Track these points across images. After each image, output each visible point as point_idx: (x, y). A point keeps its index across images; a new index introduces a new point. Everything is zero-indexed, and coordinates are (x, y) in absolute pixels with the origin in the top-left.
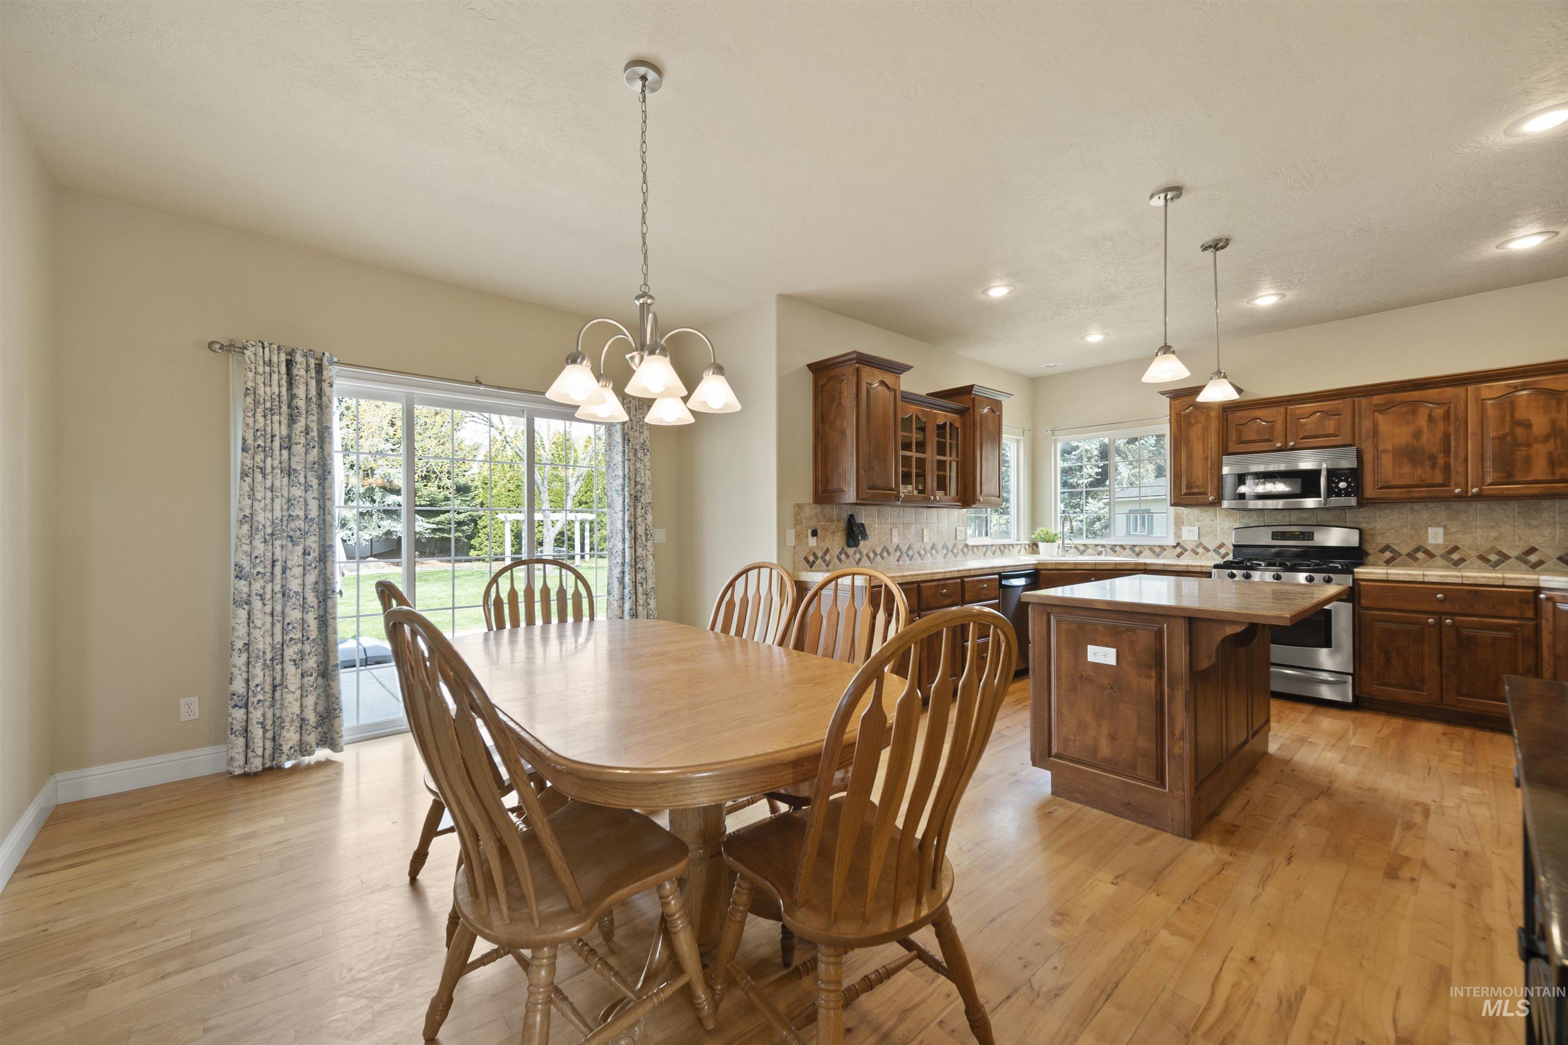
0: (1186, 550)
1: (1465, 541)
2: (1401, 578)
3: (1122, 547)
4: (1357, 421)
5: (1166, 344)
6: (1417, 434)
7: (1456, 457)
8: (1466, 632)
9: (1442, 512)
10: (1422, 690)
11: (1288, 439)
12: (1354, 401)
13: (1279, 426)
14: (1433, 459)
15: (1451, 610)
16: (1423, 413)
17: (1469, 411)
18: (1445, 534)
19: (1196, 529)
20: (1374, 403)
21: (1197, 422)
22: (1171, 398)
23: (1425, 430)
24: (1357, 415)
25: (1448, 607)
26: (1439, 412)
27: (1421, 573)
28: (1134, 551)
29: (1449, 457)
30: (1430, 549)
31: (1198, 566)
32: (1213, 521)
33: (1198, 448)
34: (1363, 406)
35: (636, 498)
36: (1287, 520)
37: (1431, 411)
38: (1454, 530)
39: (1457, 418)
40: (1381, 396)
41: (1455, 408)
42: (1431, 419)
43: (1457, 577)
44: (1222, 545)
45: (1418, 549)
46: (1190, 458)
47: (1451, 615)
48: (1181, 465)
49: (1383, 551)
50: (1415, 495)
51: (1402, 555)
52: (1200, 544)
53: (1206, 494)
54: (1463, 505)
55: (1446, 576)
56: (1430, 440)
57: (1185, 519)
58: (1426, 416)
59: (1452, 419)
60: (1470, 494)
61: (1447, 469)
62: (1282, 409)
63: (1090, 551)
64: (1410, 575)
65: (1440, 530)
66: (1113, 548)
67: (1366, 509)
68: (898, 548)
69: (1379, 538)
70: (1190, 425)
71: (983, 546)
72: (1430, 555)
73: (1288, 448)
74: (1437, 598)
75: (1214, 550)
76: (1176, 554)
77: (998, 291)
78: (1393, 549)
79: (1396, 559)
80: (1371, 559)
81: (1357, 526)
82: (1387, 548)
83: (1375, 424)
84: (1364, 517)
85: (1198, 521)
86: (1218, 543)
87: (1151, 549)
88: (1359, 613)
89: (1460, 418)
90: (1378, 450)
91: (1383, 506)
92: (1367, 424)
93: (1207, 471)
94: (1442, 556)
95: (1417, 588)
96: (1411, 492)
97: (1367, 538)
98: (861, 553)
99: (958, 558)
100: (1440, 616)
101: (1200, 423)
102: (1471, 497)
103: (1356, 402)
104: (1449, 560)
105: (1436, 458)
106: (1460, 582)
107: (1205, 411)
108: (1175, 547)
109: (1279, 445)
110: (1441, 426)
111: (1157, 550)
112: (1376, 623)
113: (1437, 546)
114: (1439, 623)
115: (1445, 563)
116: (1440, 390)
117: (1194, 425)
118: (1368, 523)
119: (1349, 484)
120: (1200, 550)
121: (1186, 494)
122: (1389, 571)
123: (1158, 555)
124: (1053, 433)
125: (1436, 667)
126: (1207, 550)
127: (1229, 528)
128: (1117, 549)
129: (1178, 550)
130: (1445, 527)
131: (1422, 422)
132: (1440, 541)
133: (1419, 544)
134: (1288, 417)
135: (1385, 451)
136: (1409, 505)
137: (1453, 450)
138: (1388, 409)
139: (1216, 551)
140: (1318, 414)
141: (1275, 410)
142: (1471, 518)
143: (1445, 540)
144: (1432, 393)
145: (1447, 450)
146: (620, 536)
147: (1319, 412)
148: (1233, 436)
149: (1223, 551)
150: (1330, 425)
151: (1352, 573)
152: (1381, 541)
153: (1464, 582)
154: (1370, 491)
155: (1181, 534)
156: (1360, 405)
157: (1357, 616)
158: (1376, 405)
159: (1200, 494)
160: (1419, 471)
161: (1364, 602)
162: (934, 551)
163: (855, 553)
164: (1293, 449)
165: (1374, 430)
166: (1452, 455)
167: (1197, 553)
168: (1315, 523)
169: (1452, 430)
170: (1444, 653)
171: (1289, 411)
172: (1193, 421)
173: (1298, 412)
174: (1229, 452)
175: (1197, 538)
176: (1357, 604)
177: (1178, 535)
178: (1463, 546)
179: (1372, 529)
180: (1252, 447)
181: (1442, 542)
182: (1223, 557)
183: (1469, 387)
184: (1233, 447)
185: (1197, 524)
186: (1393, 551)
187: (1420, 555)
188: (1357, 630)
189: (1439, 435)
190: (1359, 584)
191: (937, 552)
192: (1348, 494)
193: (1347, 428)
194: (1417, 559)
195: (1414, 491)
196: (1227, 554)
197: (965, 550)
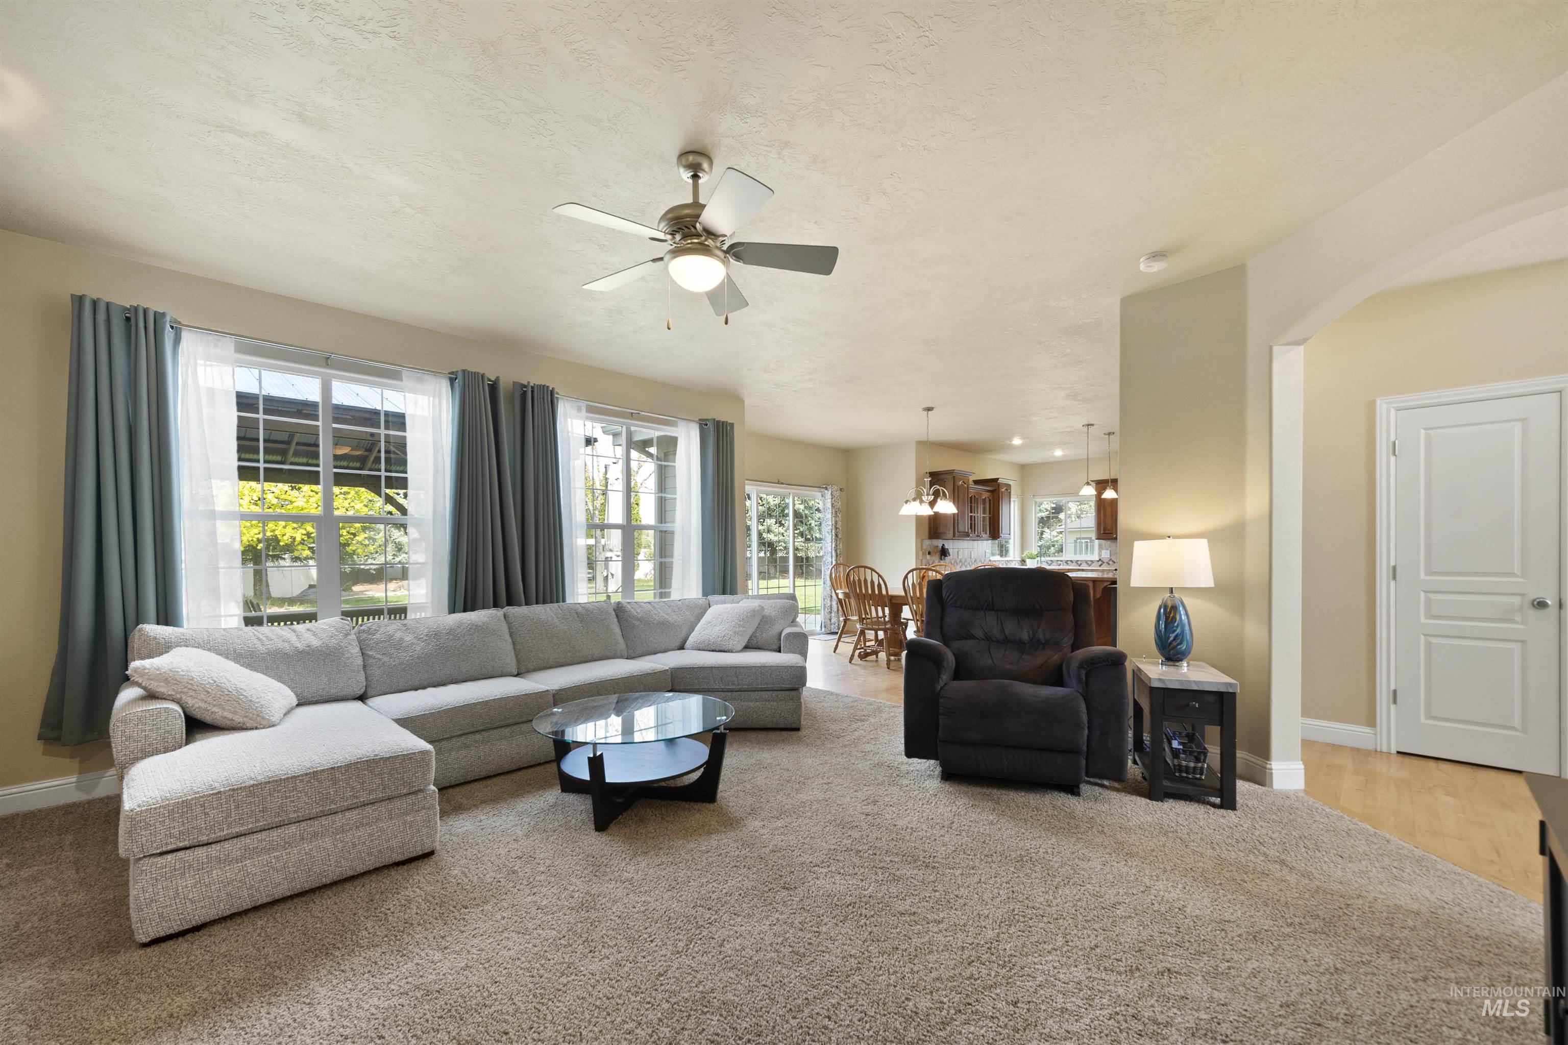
0: (1104, 562)
3: (1071, 561)
35: (836, 536)
46: (1105, 515)
48: (1101, 519)
57: (1103, 546)
63: (1054, 563)
66: (1067, 562)
77: (1017, 441)
85: (1109, 547)
87: (1086, 562)
108: (1098, 561)
111: (1090, 563)
120: (1111, 562)
121: (1102, 533)
123: (1090, 566)
129: (1100, 563)
146: (830, 554)
167: (1109, 564)
177: (1100, 555)
185: (1109, 549)
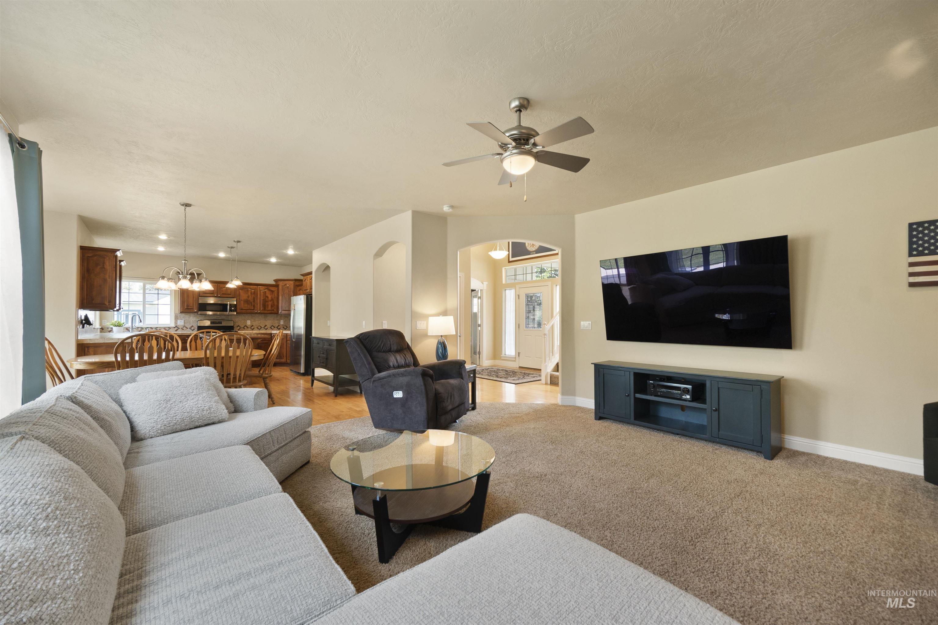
0: (179, 328)
1: (254, 324)
4: (235, 291)
6: (248, 297)
7: (256, 304)
8: (260, 345)
9: (251, 317)
11: (218, 294)
13: (216, 289)
14: (251, 303)
17: (258, 292)
18: (251, 322)
19: (183, 321)
23: (250, 296)
26: (253, 292)
29: (254, 303)
32: (189, 318)
37: (251, 291)
38: (253, 321)
41: (256, 291)
45: (245, 326)
46: (188, 296)
49: (237, 327)
50: (247, 312)
51: (242, 328)
53: (194, 309)
54: (255, 315)
56: (251, 299)
57: (179, 317)
59: (255, 294)
61: (254, 306)
62: (216, 285)
72: (248, 327)
73: (218, 296)
75: (190, 328)
76: (175, 330)
80: (235, 329)
81: (232, 320)
82: (239, 326)
83: (240, 293)
85: (184, 318)
86: (191, 326)
89: (257, 294)
90: (240, 300)
91: (240, 315)
92: (238, 293)
93: (194, 302)
97: (235, 323)
102: (257, 313)
108: (174, 327)
109: (215, 295)
110: (253, 295)
113: (249, 325)
115: (250, 329)
116: (253, 286)
119: (234, 309)
120: (184, 328)
121: (186, 309)
126: (187, 328)
127: (197, 321)
130: (251, 320)
131: (250, 294)
134: (218, 287)
135: (242, 300)
136: (245, 315)
138: (243, 289)
140: (226, 287)
142: (256, 318)
143: (251, 324)
145: (254, 301)
149: (193, 328)
150: (229, 291)
152: (237, 324)
154: (238, 311)
155: (179, 323)
159: (191, 309)
160: (249, 306)
164: (220, 297)
167: (183, 329)
168: (221, 319)
169: (255, 296)
171: (218, 285)
173: (221, 286)
174: (200, 296)
175: (183, 324)
177: (176, 323)
179: (236, 321)
180: (207, 295)
183: (258, 287)
186: (240, 327)
187: (245, 328)
189: (253, 298)
193: (233, 293)
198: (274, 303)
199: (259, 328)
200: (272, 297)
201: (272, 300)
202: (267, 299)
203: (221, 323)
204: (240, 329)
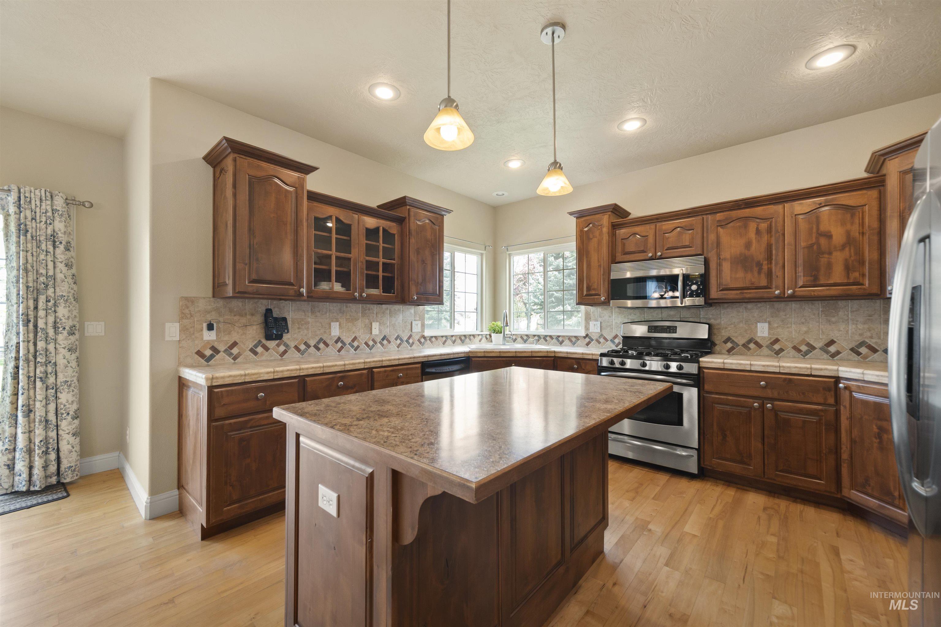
0: (592, 340)
1: (783, 334)
2: (734, 367)
3: (551, 337)
4: (705, 235)
5: (449, 96)
6: (748, 245)
7: (776, 264)
9: (766, 310)
10: (749, 465)
11: (657, 251)
12: (703, 218)
13: (651, 240)
14: (759, 265)
15: (770, 396)
16: (752, 226)
17: (786, 224)
18: (770, 328)
19: (599, 323)
20: (717, 219)
21: (594, 237)
22: (577, 218)
23: (754, 241)
24: (705, 230)
25: (769, 393)
26: (764, 226)
27: (748, 362)
28: (558, 340)
29: (771, 263)
30: (759, 340)
31: (589, 354)
32: (610, 317)
33: (594, 258)
34: (709, 222)
36: (659, 317)
37: (758, 225)
38: (776, 325)
39: (777, 231)
40: (722, 214)
41: (776, 222)
42: (758, 232)
43: (776, 367)
44: (616, 337)
45: (750, 341)
46: (589, 266)
47: (772, 400)
48: (583, 272)
49: (725, 342)
50: (748, 296)
51: (739, 345)
52: (602, 335)
53: (600, 295)
54: (782, 305)
55: (768, 366)
56: (757, 250)
57: (592, 315)
58: (755, 230)
59: (773, 233)
60: (786, 295)
61: (770, 274)
62: (653, 226)
64: (741, 364)
65: (766, 325)
66: (545, 338)
67: (714, 308)
68: (338, 340)
69: (723, 331)
70: (589, 239)
71: (442, 337)
72: (759, 345)
73: (657, 257)
74: (761, 385)
75: (611, 340)
76: (586, 343)
78: (733, 341)
79: (735, 348)
80: (717, 348)
81: (708, 322)
82: (728, 340)
83: (718, 237)
84: (711, 313)
85: (600, 317)
86: (613, 334)
87: (570, 338)
88: (703, 395)
89: (779, 231)
90: (720, 259)
91: (726, 305)
92: (712, 237)
93: (601, 276)
94: (767, 347)
95: (746, 375)
96: (743, 293)
97: (715, 331)
98: (287, 346)
99: (414, 347)
100: (763, 400)
101: (596, 237)
102: (786, 297)
103: (705, 219)
104: (772, 350)
105: (762, 265)
106: (778, 371)
107: (599, 227)
108: (585, 337)
109: (650, 255)
110: (765, 238)
111: (574, 340)
112: (716, 405)
113: (763, 338)
114: (762, 406)
115: (770, 352)
116: (765, 207)
117: (591, 239)
118: (715, 319)
119: (699, 286)
120: (602, 340)
121: (587, 295)
122: (726, 361)
124: (507, 249)
125: (760, 445)
126: (606, 340)
127: (620, 323)
128: (548, 338)
129: (587, 340)
130: (770, 323)
131: (752, 234)
132: (766, 334)
133: (751, 336)
134: (657, 232)
135: (725, 259)
136: (744, 305)
137: (774, 258)
138: (727, 224)
139: (612, 341)
140: (679, 229)
141: (648, 226)
142: (788, 316)
143: (769, 333)
144: (759, 211)
145: (769, 258)
147: (679, 227)
148: (619, 248)
149: (617, 341)
150: (686, 239)
151: (698, 362)
152: (725, 334)
153: (781, 371)
154: (714, 293)
155: (589, 327)
156: (707, 221)
157: (702, 399)
158: (719, 221)
159: (596, 295)
160: (749, 276)
161: (707, 387)
162: (385, 342)
163: (278, 345)
164: (661, 258)
165: (717, 242)
166: (773, 262)
167: (599, 343)
168: (679, 319)
169: (773, 241)
170: (766, 432)
171: (657, 226)
172: (591, 236)
173: (664, 227)
174: (617, 261)
175: (600, 331)
176: (701, 388)
177: (587, 328)
178: (782, 338)
179: (719, 324)
180: (632, 257)
181: (767, 336)
182: (617, 346)
183: (786, 205)
184: (619, 257)
185: (600, 319)
186: (733, 342)
187: (752, 346)
188: (702, 411)
189: (764, 245)
190: (703, 371)
191: (389, 342)
192: (698, 296)
193: (698, 241)
194: (749, 349)
195: (746, 293)
196: (619, 343)
197: (422, 340)
198: (859, 253)
199: (804, 348)
200: (848, 233)
201: (850, 241)
202: (823, 241)
203: (673, 329)
204: (732, 349)
